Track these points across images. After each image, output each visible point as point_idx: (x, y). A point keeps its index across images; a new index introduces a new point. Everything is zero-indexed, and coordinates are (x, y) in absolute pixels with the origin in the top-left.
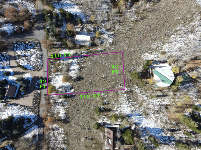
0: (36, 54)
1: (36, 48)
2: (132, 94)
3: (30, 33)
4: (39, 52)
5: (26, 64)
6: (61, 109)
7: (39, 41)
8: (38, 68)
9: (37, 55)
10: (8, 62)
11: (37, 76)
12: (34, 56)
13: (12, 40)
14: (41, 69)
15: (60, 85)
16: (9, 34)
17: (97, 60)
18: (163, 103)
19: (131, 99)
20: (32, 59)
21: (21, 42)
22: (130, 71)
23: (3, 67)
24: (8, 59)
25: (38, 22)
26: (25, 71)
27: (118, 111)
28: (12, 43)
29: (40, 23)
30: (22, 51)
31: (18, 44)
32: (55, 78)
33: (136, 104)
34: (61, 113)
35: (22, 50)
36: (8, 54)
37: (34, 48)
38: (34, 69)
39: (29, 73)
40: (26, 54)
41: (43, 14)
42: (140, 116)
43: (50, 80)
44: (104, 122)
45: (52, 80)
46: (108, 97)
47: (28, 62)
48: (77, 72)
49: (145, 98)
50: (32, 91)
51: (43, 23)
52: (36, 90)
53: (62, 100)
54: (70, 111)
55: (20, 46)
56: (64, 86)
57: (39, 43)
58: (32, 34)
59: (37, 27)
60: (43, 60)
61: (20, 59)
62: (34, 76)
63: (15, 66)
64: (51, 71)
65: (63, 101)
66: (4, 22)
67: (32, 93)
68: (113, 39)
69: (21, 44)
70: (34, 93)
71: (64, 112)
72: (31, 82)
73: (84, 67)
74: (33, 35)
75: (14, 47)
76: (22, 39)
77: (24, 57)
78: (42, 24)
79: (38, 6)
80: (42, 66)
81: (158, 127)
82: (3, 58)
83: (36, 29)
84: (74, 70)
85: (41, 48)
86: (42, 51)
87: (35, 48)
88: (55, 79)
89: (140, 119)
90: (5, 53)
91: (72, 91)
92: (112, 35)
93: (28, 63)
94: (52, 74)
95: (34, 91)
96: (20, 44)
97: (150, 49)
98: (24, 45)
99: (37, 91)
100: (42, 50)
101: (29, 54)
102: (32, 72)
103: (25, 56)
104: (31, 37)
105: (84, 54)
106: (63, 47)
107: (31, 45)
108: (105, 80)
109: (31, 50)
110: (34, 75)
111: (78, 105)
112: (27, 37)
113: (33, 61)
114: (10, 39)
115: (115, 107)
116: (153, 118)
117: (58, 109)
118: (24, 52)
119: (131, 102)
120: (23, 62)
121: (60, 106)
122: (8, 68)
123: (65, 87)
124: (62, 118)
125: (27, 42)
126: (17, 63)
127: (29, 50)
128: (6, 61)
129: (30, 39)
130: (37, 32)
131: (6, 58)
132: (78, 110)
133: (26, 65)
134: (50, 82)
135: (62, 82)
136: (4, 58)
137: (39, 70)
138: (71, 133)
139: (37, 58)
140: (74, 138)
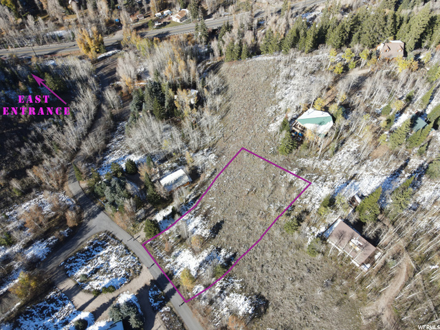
0: (115, 253)
1: (108, 243)
2: (307, 170)
3: (83, 230)
4: (118, 246)
5: (107, 281)
6: (234, 299)
7: (105, 231)
8: (134, 270)
9: (117, 253)
10: (69, 305)
11: (142, 285)
12: (113, 258)
13: (56, 262)
14: (141, 268)
15: (195, 266)
16: (45, 257)
17: (218, 186)
18: (352, 150)
19: (312, 176)
20: (113, 265)
21: (75, 254)
22: (274, 153)
23: (64, 321)
24: (65, 299)
25: (86, 208)
26: (114, 294)
27: (317, 203)
28: (59, 267)
29: (90, 207)
30: (85, 267)
31: (70, 262)
32: (176, 263)
33: (326, 177)
34: (239, 305)
35: (83, 265)
36: (61, 290)
37: (105, 247)
38: (128, 277)
39: (122, 293)
40: (96, 266)
41: (86, 194)
42: (348, 184)
43: (170, 272)
44: (316, 235)
45: (176, 270)
46: (283, 202)
47: (109, 276)
48: (204, 224)
49: (327, 162)
50: (154, 319)
51: (94, 204)
52: (158, 311)
53: (221, 283)
54: (251, 282)
55: (76, 262)
56: (204, 261)
57: (109, 233)
58: (87, 229)
59: (88, 215)
60: (134, 253)
61: (91, 283)
62: (136, 290)
63: (87, 301)
64: (161, 258)
65: (224, 283)
66: (21, 247)
67: (155, 322)
68: (214, 153)
69: (77, 258)
70: (159, 318)
71: (243, 298)
72: (138, 305)
73: (209, 209)
74: (90, 229)
75: (67, 270)
76: (74, 248)
77: (95, 273)
78: (93, 207)
79: (71, 191)
80: (139, 262)
81: (385, 177)
82: (54, 304)
83: (89, 220)
84: (196, 227)
85: (116, 239)
86: (121, 241)
87: (107, 245)
88: (179, 264)
89: (353, 187)
90: (52, 294)
91: (223, 252)
92: (207, 151)
93: (109, 278)
94: (167, 260)
95: (158, 316)
96: (75, 259)
97: (270, 119)
98: (84, 255)
99: (162, 311)
100: (121, 239)
101: (101, 262)
102: (128, 285)
103: (96, 271)
104: (88, 235)
105: (192, 198)
106: (152, 211)
107: (97, 245)
108: (255, 191)
109: (101, 253)
110: (135, 288)
111: (253, 259)
112: (80, 241)
113: (117, 267)
114: (50, 263)
115: (307, 202)
116: (365, 173)
117: (227, 306)
118: (89, 266)
119: (317, 179)
120: (98, 283)
121: (227, 297)
122: (75, 314)
123: (206, 261)
124: (250, 312)
125: (86, 248)
126: (89, 291)
127: (98, 256)
128: (64, 305)
129: (86, 239)
130: (93, 223)
131: (61, 298)
132: (263, 266)
133: (108, 284)
134: (173, 275)
135: (194, 259)
136: (57, 303)
137: (139, 273)
138: (291, 315)
139: (121, 257)
140: (304, 319)
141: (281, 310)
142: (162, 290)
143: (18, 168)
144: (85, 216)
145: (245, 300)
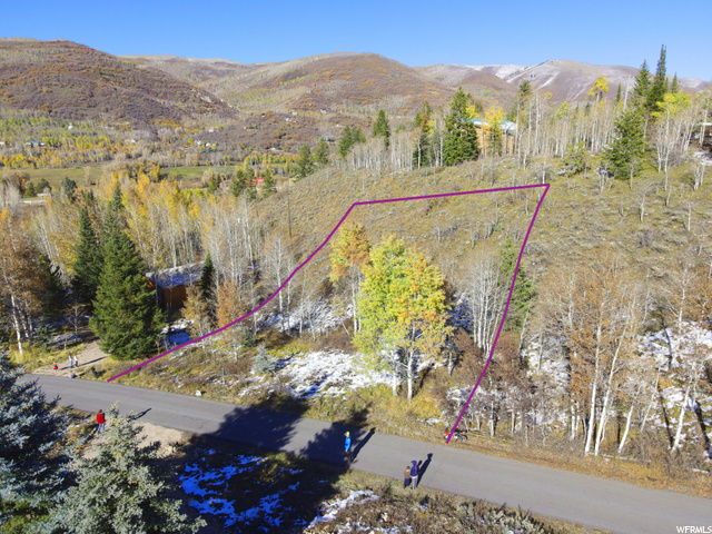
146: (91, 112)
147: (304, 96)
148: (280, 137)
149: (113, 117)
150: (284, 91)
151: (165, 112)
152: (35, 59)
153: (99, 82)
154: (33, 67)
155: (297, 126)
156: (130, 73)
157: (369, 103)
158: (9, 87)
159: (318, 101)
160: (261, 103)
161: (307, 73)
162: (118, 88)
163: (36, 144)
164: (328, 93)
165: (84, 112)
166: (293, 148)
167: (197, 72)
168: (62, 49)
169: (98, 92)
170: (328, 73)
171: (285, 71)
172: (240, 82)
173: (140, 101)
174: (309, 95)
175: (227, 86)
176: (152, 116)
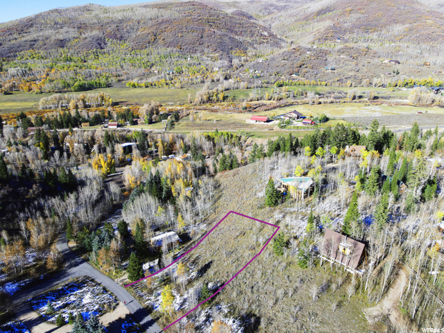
0: (91, 292)
3: (61, 275)
4: (95, 287)
7: (85, 276)
8: (110, 305)
9: (93, 292)
11: (116, 318)
12: (88, 296)
13: (23, 298)
14: (117, 304)
15: (178, 302)
16: (13, 294)
20: (86, 301)
21: (46, 293)
24: (23, 328)
25: (69, 260)
28: (25, 302)
29: (74, 259)
30: (55, 303)
31: (39, 299)
32: (158, 300)
35: (53, 301)
36: (21, 321)
37: (81, 288)
38: (100, 311)
40: (68, 301)
41: (72, 251)
43: (150, 308)
45: (156, 305)
47: (79, 310)
48: (191, 269)
51: (79, 257)
53: (207, 312)
54: (240, 304)
55: (45, 299)
56: (188, 297)
57: (88, 278)
58: (66, 274)
59: (70, 265)
60: (112, 293)
61: (56, 316)
64: (141, 297)
65: (210, 311)
69: (48, 296)
71: (231, 321)
73: (197, 257)
74: (69, 275)
75: (33, 304)
76: (46, 288)
77: (64, 308)
78: (77, 259)
79: (57, 249)
80: (116, 300)
83: (70, 268)
85: (95, 282)
86: (100, 284)
87: (84, 286)
88: (161, 301)
90: (10, 323)
91: (210, 285)
93: (79, 312)
94: (147, 298)
96: (45, 296)
98: (55, 293)
100: (100, 282)
101: (73, 299)
103: (65, 306)
104: (65, 279)
107: (72, 286)
108: (244, 234)
109: (75, 293)
110: (106, 321)
111: (242, 284)
112: (56, 283)
113: (90, 303)
114: (18, 299)
118: (59, 302)
121: (212, 324)
125: (60, 288)
126: (52, 323)
127: (71, 295)
129: (63, 282)
130: (73, 270)
131: (18, 327)
134: (153, 309)
136: (13, 331)
137: (114, 308)
138: (286, 327)
139: (97, 295)
140: (302, 327)
141: (275, 324)
142: (138, 322)
143: (12, 227)
144: (66, 265)
145: (234, 322)
146: (200, 48)
147: (327, 29)
148: (300, 67)
149: (211, 51)
150: (316, 23)
151: (239, 45)
152: (177, 15)
153: (207, 28)
154: (175, 21)
155: (313, 58)
156: (223, 20)
157: (375, 31)
158: (163, 34)
159: (336, 32)
160: (299, 33)
161: (334, 10)
162: (216, 31)
163: (171, 73)
164: (345, 25)
165: (197, 48)
166: (307, 74)
167: (266, 9)
168: (191, 7)
169: (205, 35)
170: (349, 9)
171: (320, 8)
172: (291, 16)
173: (226, 39)
174: (332, 28)
175: (282, 19)
176: (231, 48)
